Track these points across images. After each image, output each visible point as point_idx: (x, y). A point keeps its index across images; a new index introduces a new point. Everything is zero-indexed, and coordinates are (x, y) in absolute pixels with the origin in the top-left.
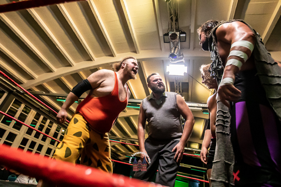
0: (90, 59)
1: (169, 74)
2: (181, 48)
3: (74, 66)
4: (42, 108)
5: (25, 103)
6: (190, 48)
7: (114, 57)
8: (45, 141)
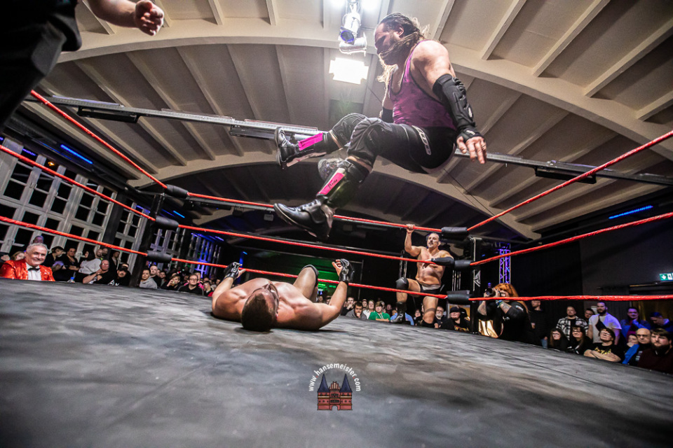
3: (113, 33)
7: (216, 23)
8: (61, 212)
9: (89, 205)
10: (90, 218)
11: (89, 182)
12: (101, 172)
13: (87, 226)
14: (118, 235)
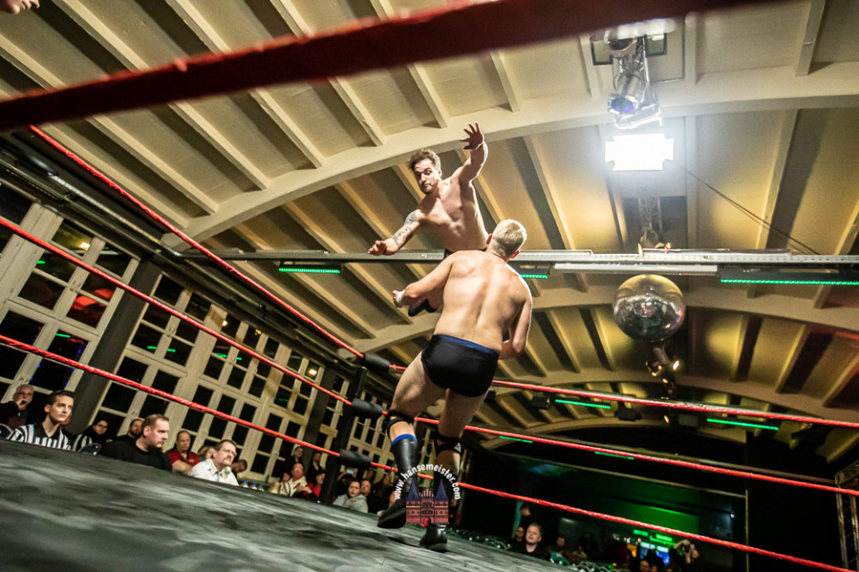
0: (369, 142)
1: (615, 169)
2: (652, 81)
3: (320, 165)
4: (242, 300)
6: (686, 77)
7: (439, 127)
8: (259, 396)
9: (291, 385)
10: (291, 403)
11: (293, 353)
12: (306, 340)
13: (287, 416)
14: (323, 429)
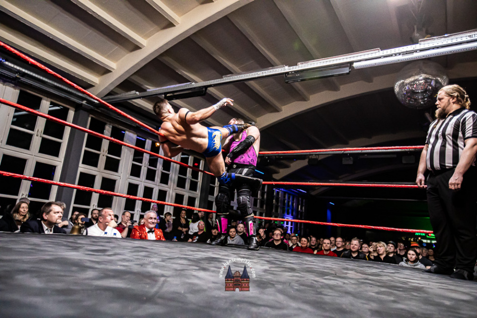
3: (177, 23)
5: (110, 122)
8: (167, 183)
9: (186, 175)
10: (187, 185)
13: (186, 193)
